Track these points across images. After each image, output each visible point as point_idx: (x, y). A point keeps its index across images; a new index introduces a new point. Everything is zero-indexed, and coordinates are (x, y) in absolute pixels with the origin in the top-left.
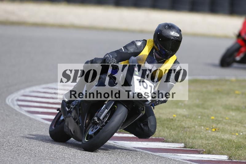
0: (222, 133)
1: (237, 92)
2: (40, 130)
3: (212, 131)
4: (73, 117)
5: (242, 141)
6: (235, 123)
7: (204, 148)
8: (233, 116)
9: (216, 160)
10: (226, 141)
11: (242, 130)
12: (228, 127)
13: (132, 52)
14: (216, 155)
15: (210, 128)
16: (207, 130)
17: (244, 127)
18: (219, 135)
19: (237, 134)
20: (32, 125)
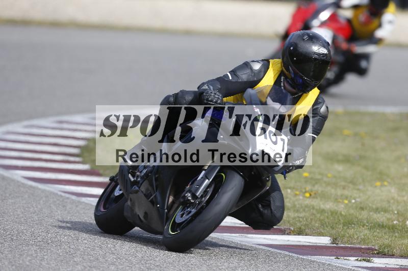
0: (321, 200)
1: (346, 132)
2: (19, 197)
3: (304, 197)
4: (142, 192)
5: (355, 214)
6: (343, 183)
7: (292, 225)
8: (339, 172)
9: (311, 244)
10: (328, 213)
11: (355, 195)
12: (331, 191)
13: (245, 80)
14: (311, 235)
15: (301, 191)
16: (296, 195)
17: (358, 190)
18: (315, 203)
19: (346, 202)
20: (6, 188)
